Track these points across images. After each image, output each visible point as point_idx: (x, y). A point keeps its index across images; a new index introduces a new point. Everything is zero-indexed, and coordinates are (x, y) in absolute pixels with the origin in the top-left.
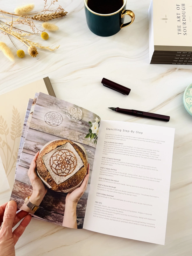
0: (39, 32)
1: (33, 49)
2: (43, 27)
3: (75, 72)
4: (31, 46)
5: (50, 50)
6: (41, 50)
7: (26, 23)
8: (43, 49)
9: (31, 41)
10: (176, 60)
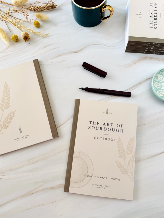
1: (25, 35)
4: (24, 32)
5: (40, 35)
7: (20, 12)
10: (148, 49)
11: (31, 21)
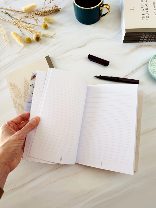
0: (41, 24)
1: (37, 36)
2: (44, 20)
3: (68, 51)
4: (35, 34)
5: (49, 36)
6: (43, 37)
7: (31, 18)
8: (44, 36)
9: (35, 30)
10: (142, 39)
11: (40, 24)
